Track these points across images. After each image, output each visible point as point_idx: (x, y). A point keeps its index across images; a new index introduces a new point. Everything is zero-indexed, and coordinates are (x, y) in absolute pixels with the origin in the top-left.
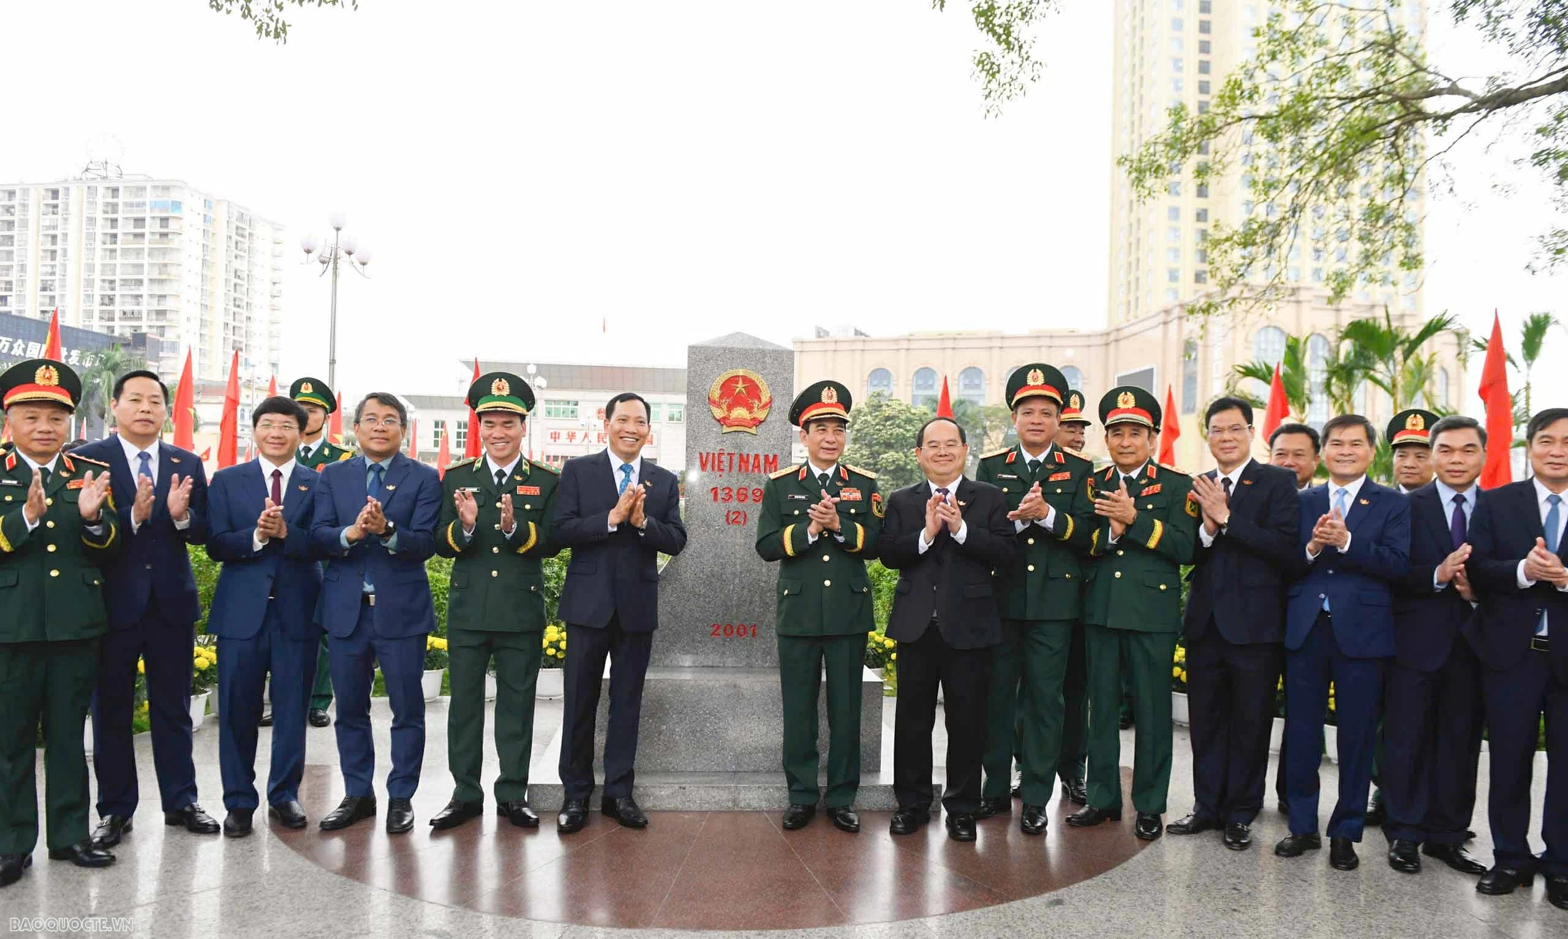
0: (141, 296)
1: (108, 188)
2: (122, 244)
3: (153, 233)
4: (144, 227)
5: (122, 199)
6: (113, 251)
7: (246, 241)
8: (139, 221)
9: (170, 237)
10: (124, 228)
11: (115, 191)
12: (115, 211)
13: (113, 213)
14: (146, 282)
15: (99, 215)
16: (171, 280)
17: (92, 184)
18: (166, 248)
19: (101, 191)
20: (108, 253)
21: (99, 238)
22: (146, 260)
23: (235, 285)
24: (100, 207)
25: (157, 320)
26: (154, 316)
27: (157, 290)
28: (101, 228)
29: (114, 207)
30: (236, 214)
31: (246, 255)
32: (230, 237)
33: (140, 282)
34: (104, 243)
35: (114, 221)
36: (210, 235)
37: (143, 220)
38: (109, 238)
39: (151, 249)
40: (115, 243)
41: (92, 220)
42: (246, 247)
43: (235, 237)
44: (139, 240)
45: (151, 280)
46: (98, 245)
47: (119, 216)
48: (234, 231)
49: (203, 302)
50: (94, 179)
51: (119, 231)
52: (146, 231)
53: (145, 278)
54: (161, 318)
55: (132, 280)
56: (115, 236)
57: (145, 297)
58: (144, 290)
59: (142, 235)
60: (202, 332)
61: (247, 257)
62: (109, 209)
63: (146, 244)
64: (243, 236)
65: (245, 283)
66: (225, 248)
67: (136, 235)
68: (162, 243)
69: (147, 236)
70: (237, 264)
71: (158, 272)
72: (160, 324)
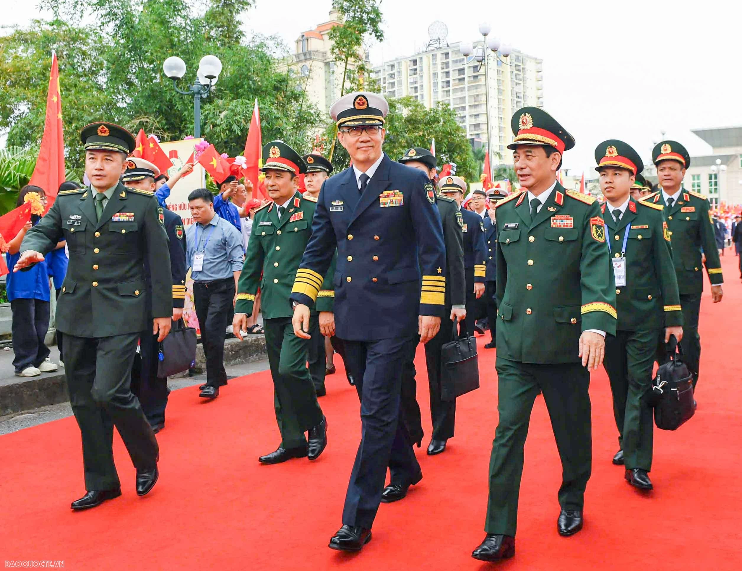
0: (465, 117)
1: (443, 54)
2: (453, 86)
3: (469, 77)
4: (464, 74)
5: (452, 57)
6: (448, 91)
7: (521, 73)
8: (461, 71)
9: (479, 77)
10: (454, 76)
11: (447, 54)
12: (448, 67)
13: (447, 68)
14: (467, 108)
15: (439, 71)
16: (481, 104)
17: (433, 53)
18: (478, 85)
19: (439, 56)
20: (445, 93)
21: (440, 84)
22: (466, 94)
23: (517, 102)
24: (439, 66)
25: (475, 131)
26: (473, 128)
27: (474, 111)
28: (441, 78)
29: (447, 64)
30: (515, 57)
31: (521, 82)
32: (512, 72)
33: (464, 108)
34: (443, 87)
35: (447, 73)
36: (501, 72)
37: (463, 69)
38: (445, 84)
39: (469, 87)
40: (449, 86)
41: (435, 74)
42: (521, 77)
43: (516, 72)
44: (462, 82)
45: (470, 106)
46: (440, 89)
47: (450, 69)
48: (514, 68)
49: (500, 116)
50: (433, 50)
51: (451, 79)
52: (466, 76)
53: (467, 105)
54: (477, 128)
55: (459, 108)
56: (448, 82)
57: (468, 117)
58: (467, 113)
59: (463, 79)
60: (501, 135)
61: (522, 84)
62: (444, 66)
63: (466, 84)
64: (519, 70)
65: (522, 100)
66: (510, 79)
67: (460, 80)
68: (475, 82)
69: (467, 80)
70: (517, 89)
71: (473, 100)
72: (476, 132)
